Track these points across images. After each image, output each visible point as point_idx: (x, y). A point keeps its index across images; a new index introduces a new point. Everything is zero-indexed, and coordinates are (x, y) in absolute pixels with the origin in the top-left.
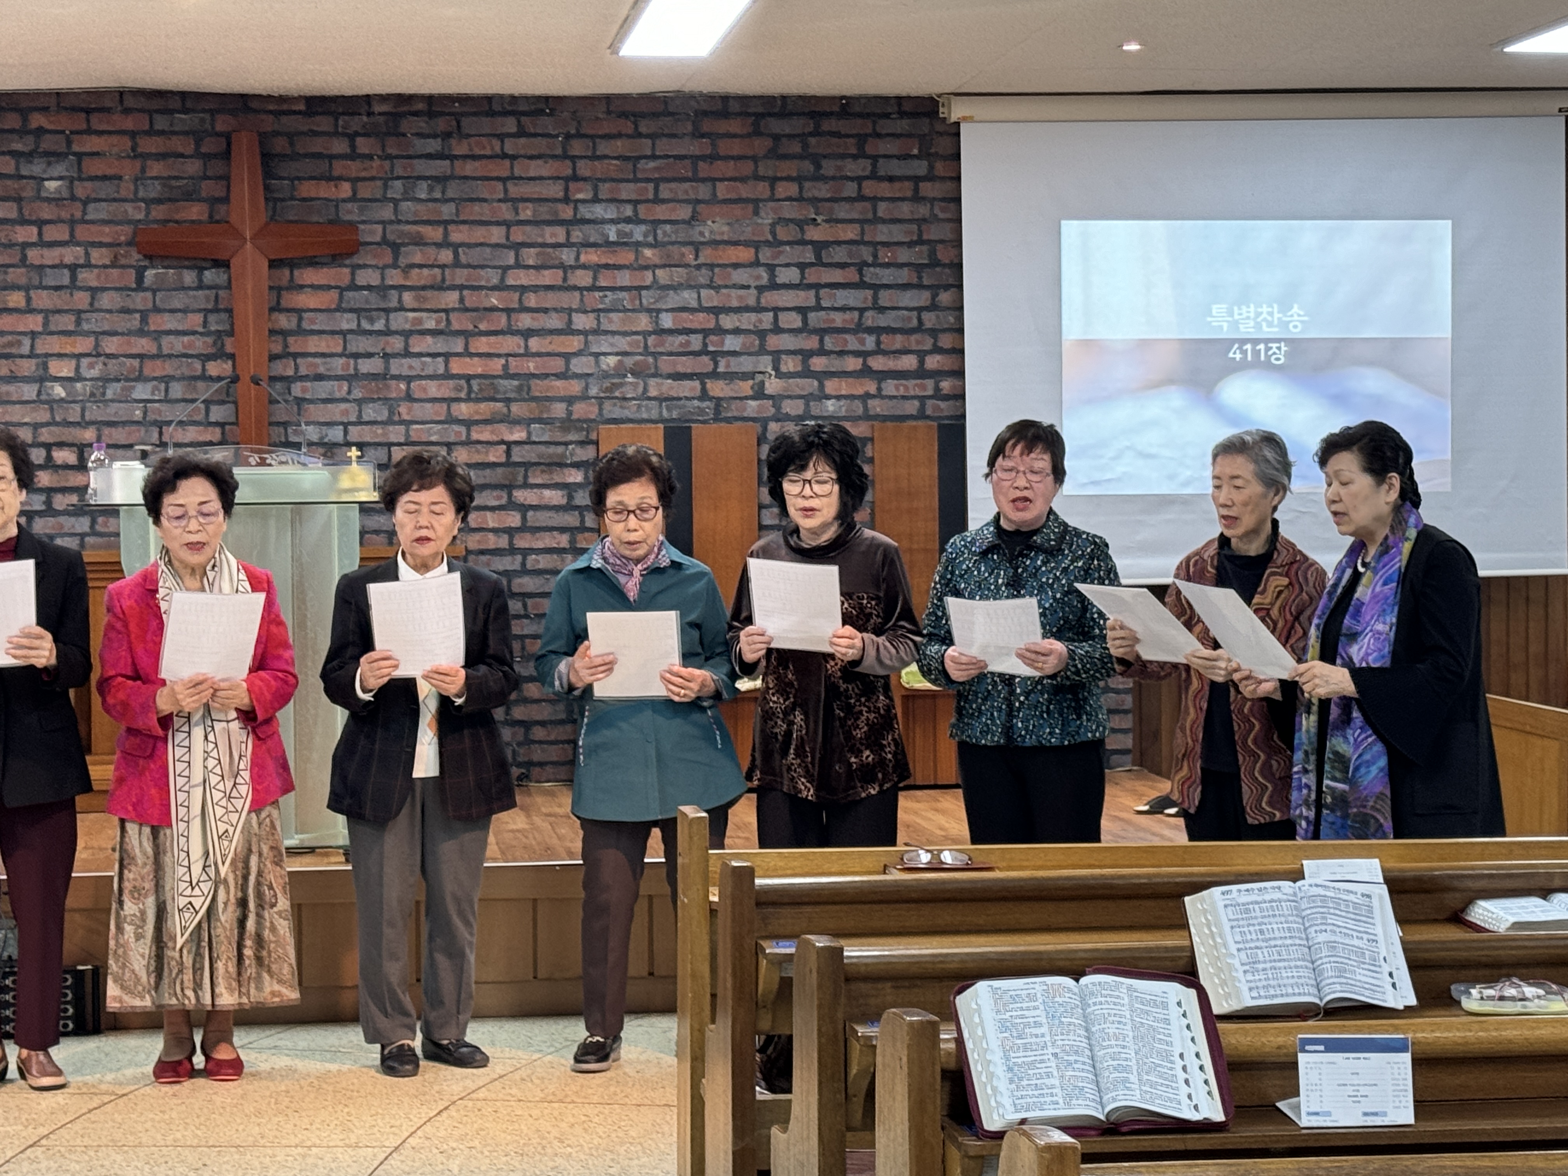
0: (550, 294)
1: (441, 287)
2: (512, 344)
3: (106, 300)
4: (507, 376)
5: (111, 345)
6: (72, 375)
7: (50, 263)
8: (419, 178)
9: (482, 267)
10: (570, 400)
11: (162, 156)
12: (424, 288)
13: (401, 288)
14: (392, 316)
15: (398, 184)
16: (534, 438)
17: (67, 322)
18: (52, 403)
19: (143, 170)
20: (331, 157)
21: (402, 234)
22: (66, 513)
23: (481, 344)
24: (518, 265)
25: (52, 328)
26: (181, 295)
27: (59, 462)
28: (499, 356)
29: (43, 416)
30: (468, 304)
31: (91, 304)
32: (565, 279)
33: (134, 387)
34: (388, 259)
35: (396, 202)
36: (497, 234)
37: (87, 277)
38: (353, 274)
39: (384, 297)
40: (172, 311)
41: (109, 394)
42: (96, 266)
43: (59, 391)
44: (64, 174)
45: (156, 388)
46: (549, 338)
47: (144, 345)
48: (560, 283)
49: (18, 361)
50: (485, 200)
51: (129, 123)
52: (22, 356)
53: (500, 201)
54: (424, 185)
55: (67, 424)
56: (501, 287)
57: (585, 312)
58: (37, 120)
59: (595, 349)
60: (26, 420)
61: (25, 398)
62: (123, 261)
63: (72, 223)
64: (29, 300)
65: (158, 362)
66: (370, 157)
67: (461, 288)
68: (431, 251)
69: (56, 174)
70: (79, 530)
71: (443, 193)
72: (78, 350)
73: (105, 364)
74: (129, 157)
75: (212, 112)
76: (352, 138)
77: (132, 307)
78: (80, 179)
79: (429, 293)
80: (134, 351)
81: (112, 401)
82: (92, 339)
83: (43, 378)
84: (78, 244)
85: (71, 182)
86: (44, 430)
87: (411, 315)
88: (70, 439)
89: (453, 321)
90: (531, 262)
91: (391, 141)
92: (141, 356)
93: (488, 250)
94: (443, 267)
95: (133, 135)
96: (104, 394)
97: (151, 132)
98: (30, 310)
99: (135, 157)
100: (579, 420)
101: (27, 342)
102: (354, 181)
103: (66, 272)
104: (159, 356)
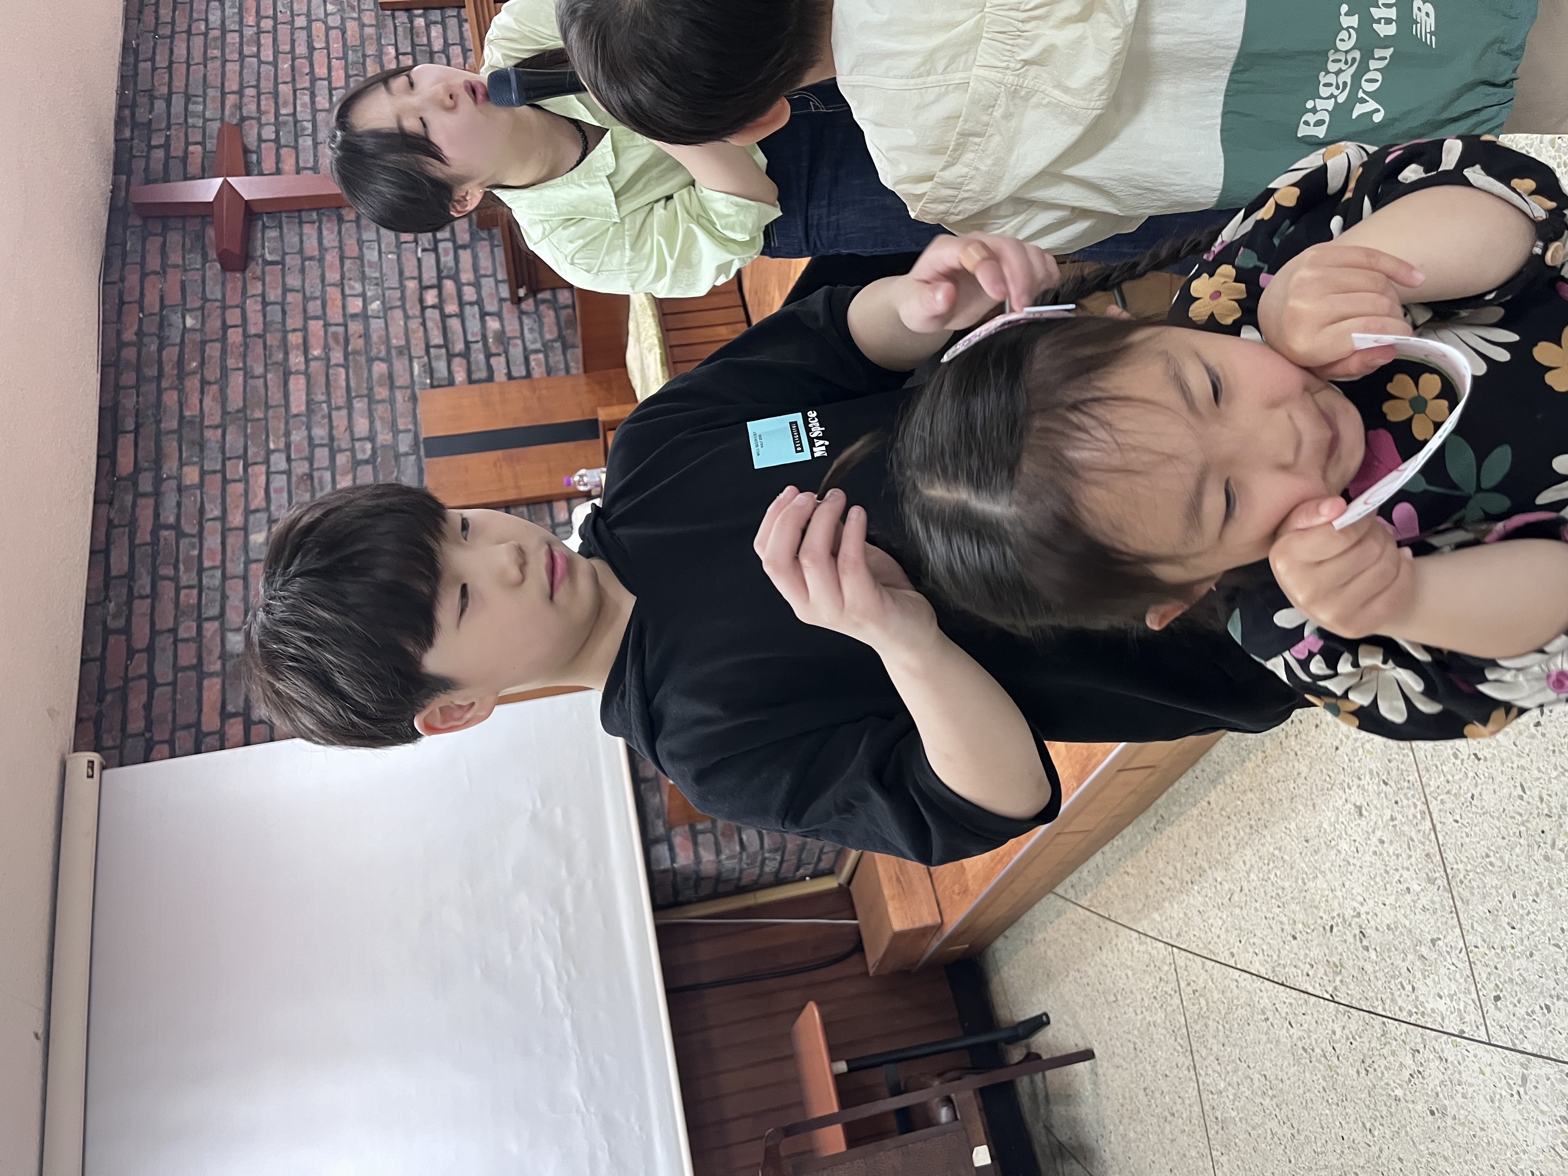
0: (280, 38)
1: (276, 94)
2: (320, 57)
3: (293, 281)
4: (345, 57)
5: (333, 276)
6: (360, 299)
7: (261, 318)
8: (186, 109)
9: (259, 73)
10: (362, 26)
11: (164, 254)
12: (277, 104)
13: (277, 115)
14: (299, 118)
15: (190, 121)
16: (393, 42)
17: (314, 307)
18: (387, 308)
19: (176, 266)
20: (168, 157)
21: (233, 115)
22: (479, 292)
23: (321, 71)
24: (257, 55)
25: (319, 313)
26: (286, 239)
27: (436, 300)
28: (329, 63)
29: (398, 314)
30: (289, 79)
31: (298, 291)
32: (268, 32)
33: (369, 262)
34: (254, 122)
35: (206, 120)
36: (232, 68)
37: (273, 295)
38: (265, 141)
39: (285, 123)
40: (301, 242)
41: (377, 275)
42: (264, 291)
43: (375, 306)
44: (179, 315)
45: (369, 248)
46: (314, 37)
47: (332, 257)
48: (271, 35)
49: (350, 332)
50: (205, 75)
51: (133, 279)
52: (346, 331)
53: (205, 67)
54: (191, 107)
55: (403, 298)
56: (275, 64)
57: (293, 21)
58: (129, 335)
59: (322, 16)
60: (402, 323)
61: (383, 325)
62: (259, 273)
63: (224, 308)
64: (295, 330)
65: (346, 248)
66: (168, 137)
67: (276, 84)
68: (245, 100)
69: (180, 320)
70: (493, 284)
71: (197, 96)
72: (339, 296)
73: (350, 279)
74: (165, 278)
75: (125, 228)
76: (150, 148)
77: (299, 267)
78: (185, 304)
79: (281, 101)
80: (337, 262)
81: (381, 272)
82: (328, 288)
83: (364, 316)
84: (244, 303)
85: (188, 310)
86: (410, 313)
87: (299, 108)
88: (416, 297)
89: (304, 86)
90: (255, 49)
91: (154, 126)
92: (342, 259)
93: (245, 71)
94: (259, 94)
95: (144, 276)
96: (376, 278)
97: (143, 264)
98: (305, 329)
99: (165, 272)
100: (377, 21)
101: (332, 329)
102: (187, 144)
103: (269, 308)
104: (341, 248)
